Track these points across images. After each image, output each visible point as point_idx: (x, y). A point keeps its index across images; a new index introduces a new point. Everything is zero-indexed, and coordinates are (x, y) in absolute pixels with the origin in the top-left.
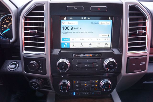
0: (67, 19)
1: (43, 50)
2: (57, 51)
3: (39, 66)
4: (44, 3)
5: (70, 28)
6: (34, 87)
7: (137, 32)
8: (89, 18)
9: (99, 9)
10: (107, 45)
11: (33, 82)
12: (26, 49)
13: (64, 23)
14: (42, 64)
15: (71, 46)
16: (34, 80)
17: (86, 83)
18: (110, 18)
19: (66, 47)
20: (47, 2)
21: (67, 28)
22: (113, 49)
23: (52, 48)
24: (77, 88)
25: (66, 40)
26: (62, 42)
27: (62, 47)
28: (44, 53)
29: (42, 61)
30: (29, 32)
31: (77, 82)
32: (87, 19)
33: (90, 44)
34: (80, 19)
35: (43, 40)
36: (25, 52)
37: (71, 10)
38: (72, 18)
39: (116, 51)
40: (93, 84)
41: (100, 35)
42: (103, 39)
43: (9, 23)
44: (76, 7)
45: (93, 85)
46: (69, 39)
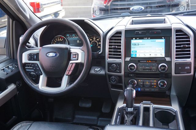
0: (135, 39)
1: (120, 58)
2: (128, 59)
3: (117, 68)
4: (122, 30)
5: (137, 45)
6: (113, 81)
7: (182, 46)
8: (149, 38)
9: (155, 33)
10: (162, 55)
11: (113, 78)
12: (109, 58)
13: (133, 41)
14: (119, 66)
15: (138, 56)
16: (113, 77)
17: (147, 81)
18: (163, 38)
19: (134, 56)
20: (124, 30)
21: (135, 45)
22: (165, 58)
23: (125, 57)
24: (141, 85)
25: (134, 52)
26: (132, 53)
27: (132, 56)
28: (121, 60)
29: (120, 64)
30: (112, 47)
31: (141, 81)
32: (148, 39)
33: (150, 55)
34: (143, 39)
35: (120, 52)
36: (109, 59)
37: (138, 34)
38: (138, 38)
39: (168, 59)
40: (153, 82)
41: (157, 49)
42: (159, 51)
43: (92, 41)
44: (141, 32)
45: (153, 84)
46: (136, 51)
